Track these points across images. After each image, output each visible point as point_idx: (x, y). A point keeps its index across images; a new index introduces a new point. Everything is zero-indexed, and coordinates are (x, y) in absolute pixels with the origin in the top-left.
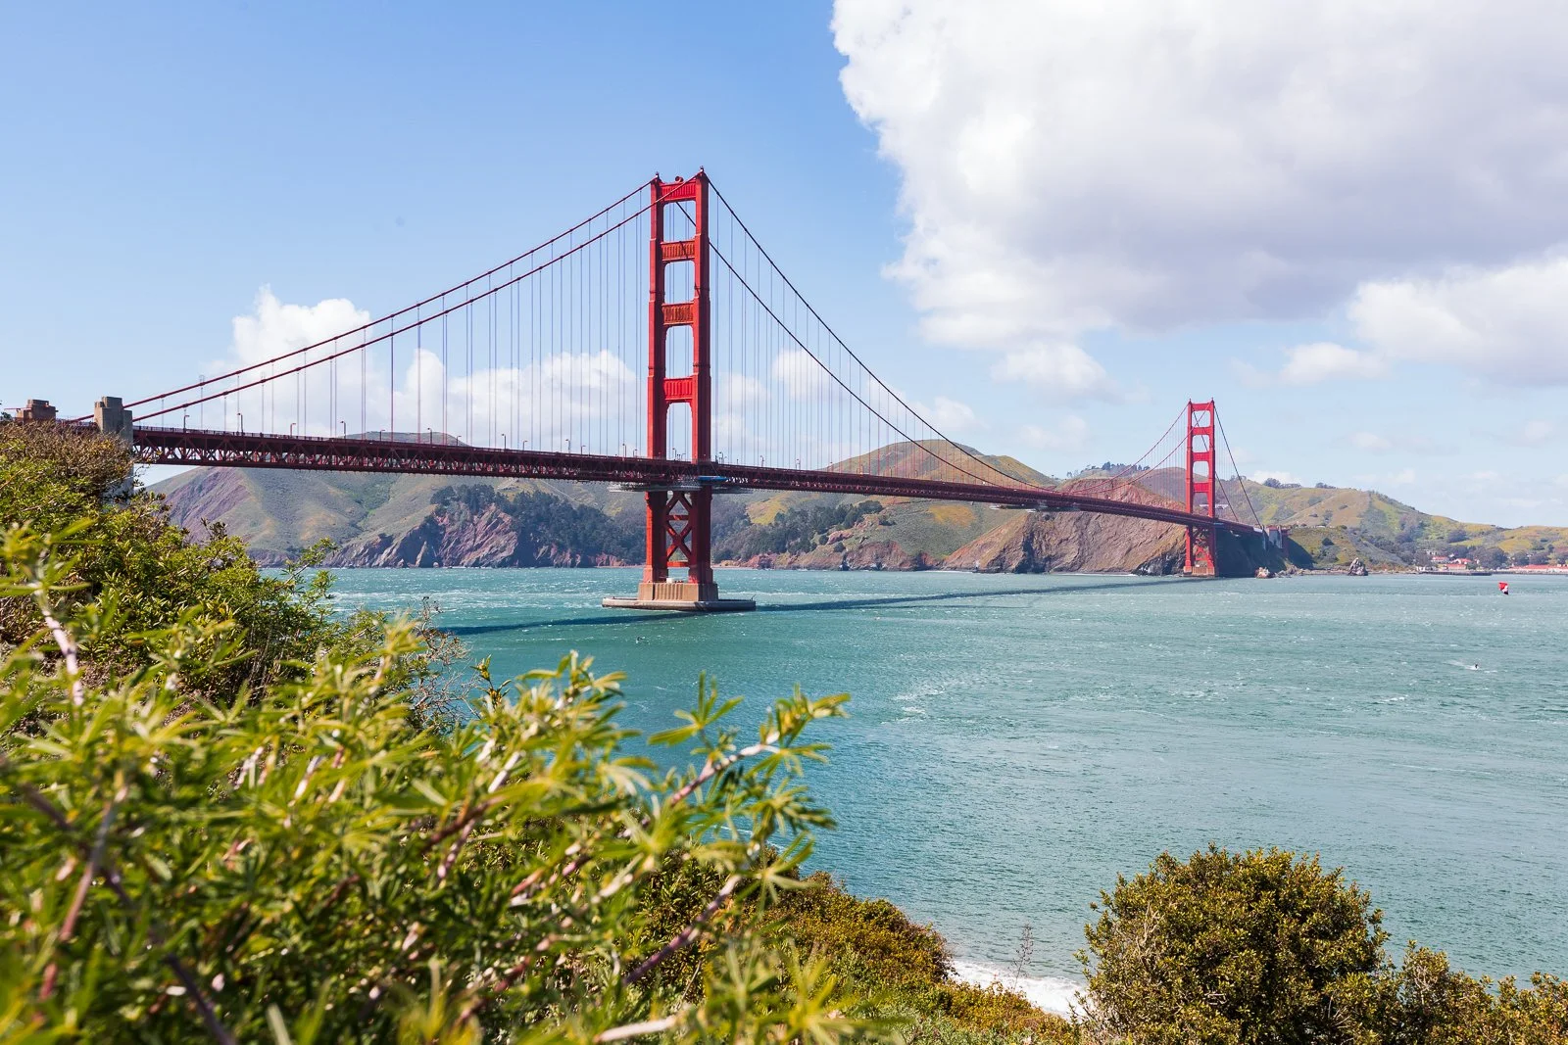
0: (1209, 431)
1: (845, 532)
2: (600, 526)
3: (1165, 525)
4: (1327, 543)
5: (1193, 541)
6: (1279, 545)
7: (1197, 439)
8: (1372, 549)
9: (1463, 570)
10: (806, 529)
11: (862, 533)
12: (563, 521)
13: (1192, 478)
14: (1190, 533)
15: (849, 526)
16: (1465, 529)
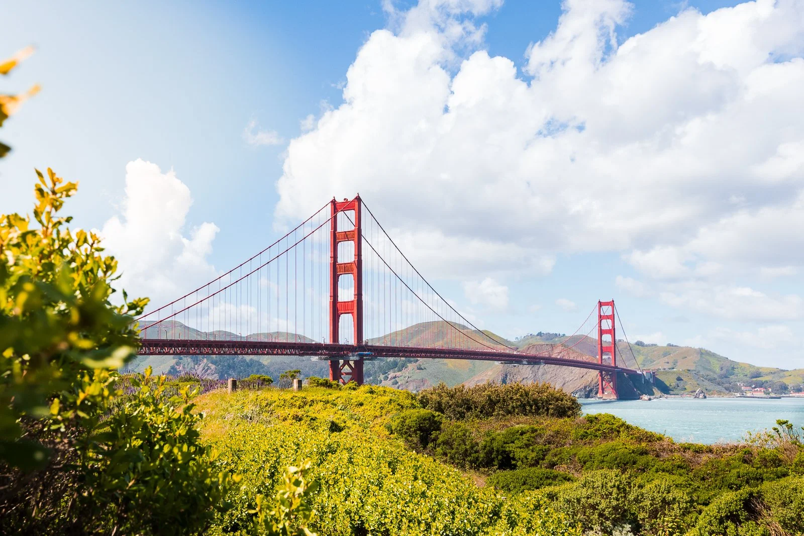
0: (612, 317)
1: (398, 374)
2: (261, 370)
3: (585, 370)
4: (679, 379)
5: (603, 379)
6: (651, 381)
7: (604, 321)
8: (706, 383)
9: (763, 395)
10: (375, 372)
11: (407, 374)
12: (242, 368)
13: (601, 344)
14: (601, 375)
15: (400, 370)
16: (761, 370)
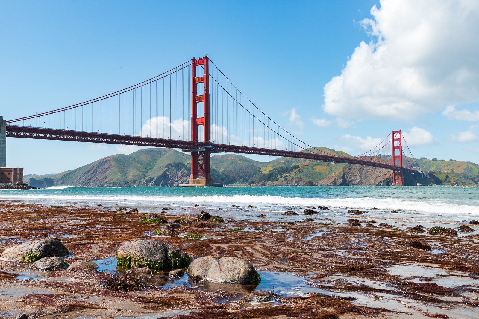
0: (400, 140)
1: (287, 175)
3: (387, 170)
5: (395, 175)
7: (395, 142)
10: (276, 174)
11: (293, 175)
13: (394, 155)
14: (394, 172)
15: (289, 173)
